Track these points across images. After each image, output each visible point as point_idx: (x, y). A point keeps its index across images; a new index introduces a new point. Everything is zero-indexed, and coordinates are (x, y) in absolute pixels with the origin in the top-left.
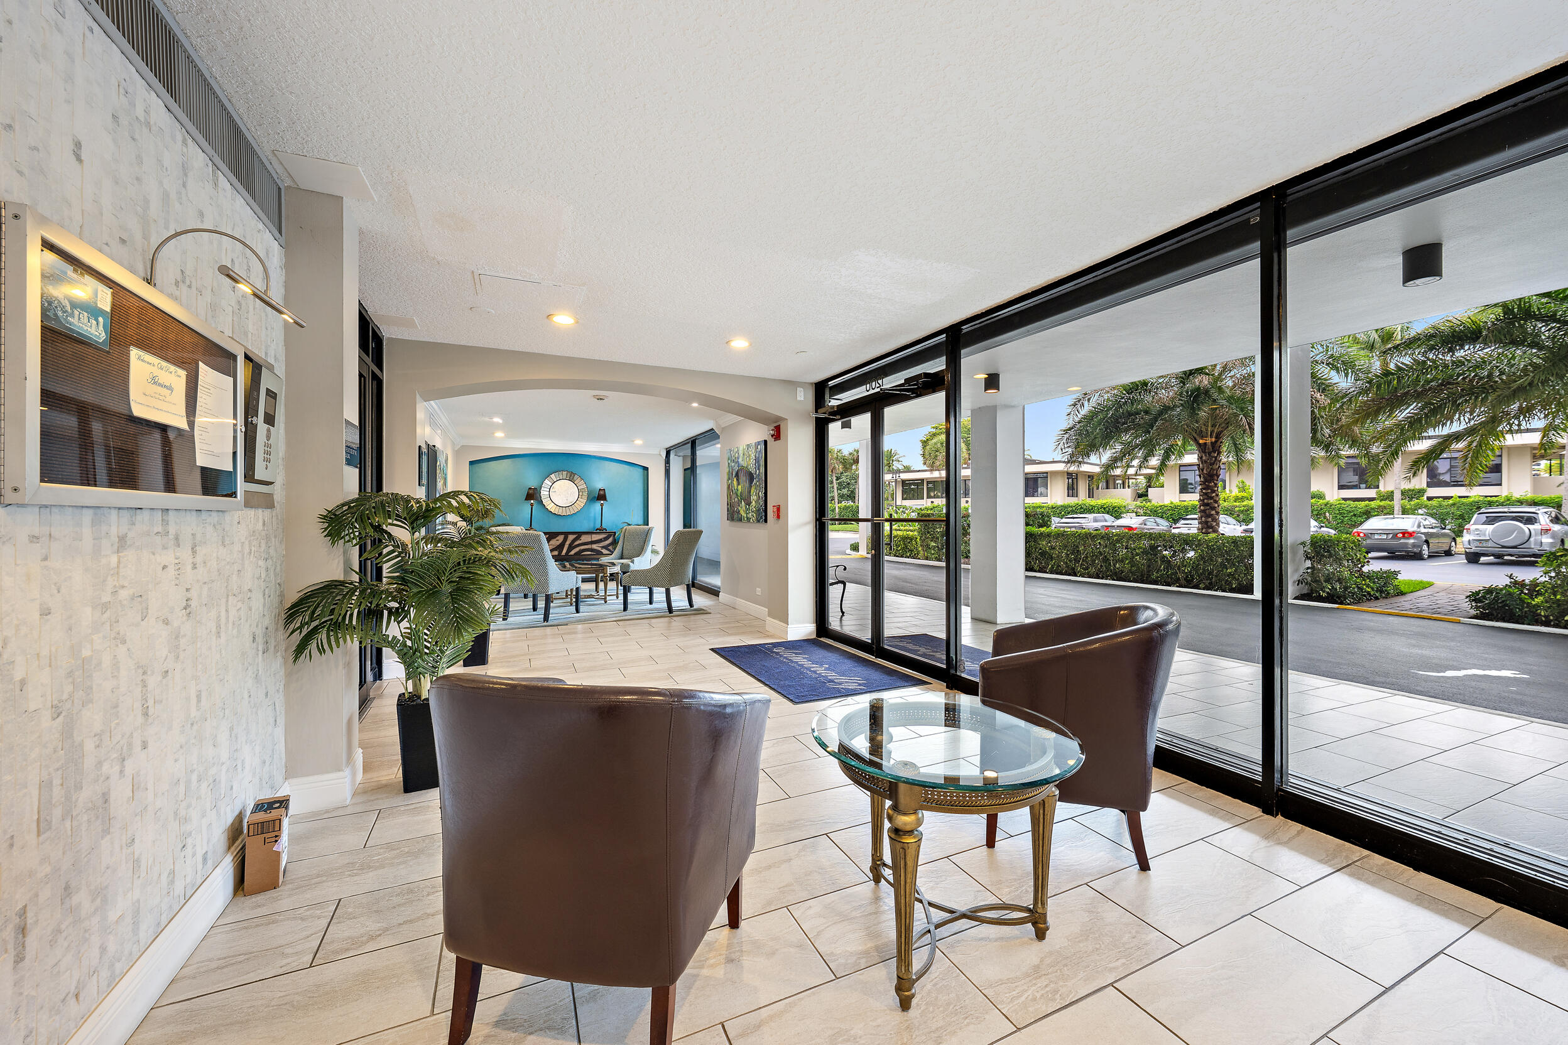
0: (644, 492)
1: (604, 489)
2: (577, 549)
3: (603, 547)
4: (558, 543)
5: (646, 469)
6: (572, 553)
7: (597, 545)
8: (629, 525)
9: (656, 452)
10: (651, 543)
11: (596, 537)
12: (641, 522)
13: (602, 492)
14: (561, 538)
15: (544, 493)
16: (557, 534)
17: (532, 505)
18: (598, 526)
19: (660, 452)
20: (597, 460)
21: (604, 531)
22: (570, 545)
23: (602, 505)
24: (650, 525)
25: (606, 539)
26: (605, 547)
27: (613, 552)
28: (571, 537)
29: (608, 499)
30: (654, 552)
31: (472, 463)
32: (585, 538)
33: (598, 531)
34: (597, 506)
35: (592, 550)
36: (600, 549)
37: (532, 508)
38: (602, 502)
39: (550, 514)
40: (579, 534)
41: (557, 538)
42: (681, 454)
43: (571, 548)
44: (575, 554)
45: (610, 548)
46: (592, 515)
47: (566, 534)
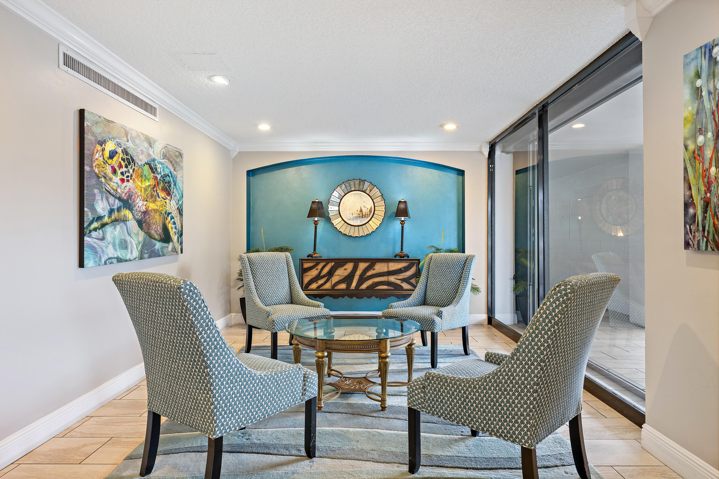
0: (458, 206)
1: (405, 202)
2: (370, 282)
3: (403, 280)
4: (346, 273)
5: (461, 173)
6: (364, 286)
7: (395, 277)
8: (438, 250)
9: (475, 148)
10: (471, 277)
11: (394, 266)
12: (454, 245)
13: (402, 206)
14: (349, 266)
15: (332, 209)
16: (346, 261)
17: (316, 223)
18: (398, 251)
19: (481, 148)
20: (398, 165)
21: (406, 258)
22: (361, 276)
23: (403, 223)
24: (468, 252)
25: (406, 269)
26: (406, 280)
27: (415, 287)
28: (362, 266)
29: (411, 215)
30: (475, 289)
31: (251, 173)
32: (380, 268)
33: (398, 258)
34: (397, 225)
35: (388, 283)
36: (399, 282)
37: (316, 227)
38: (403, 219)
39: (340, 235)
40: (373, 262)
41: (345, 267)
42: (511, 148)
43: (362, 280)
44: (368, 288)
45: (413, 281)
46: (391, 236)
47: (356, 261)
